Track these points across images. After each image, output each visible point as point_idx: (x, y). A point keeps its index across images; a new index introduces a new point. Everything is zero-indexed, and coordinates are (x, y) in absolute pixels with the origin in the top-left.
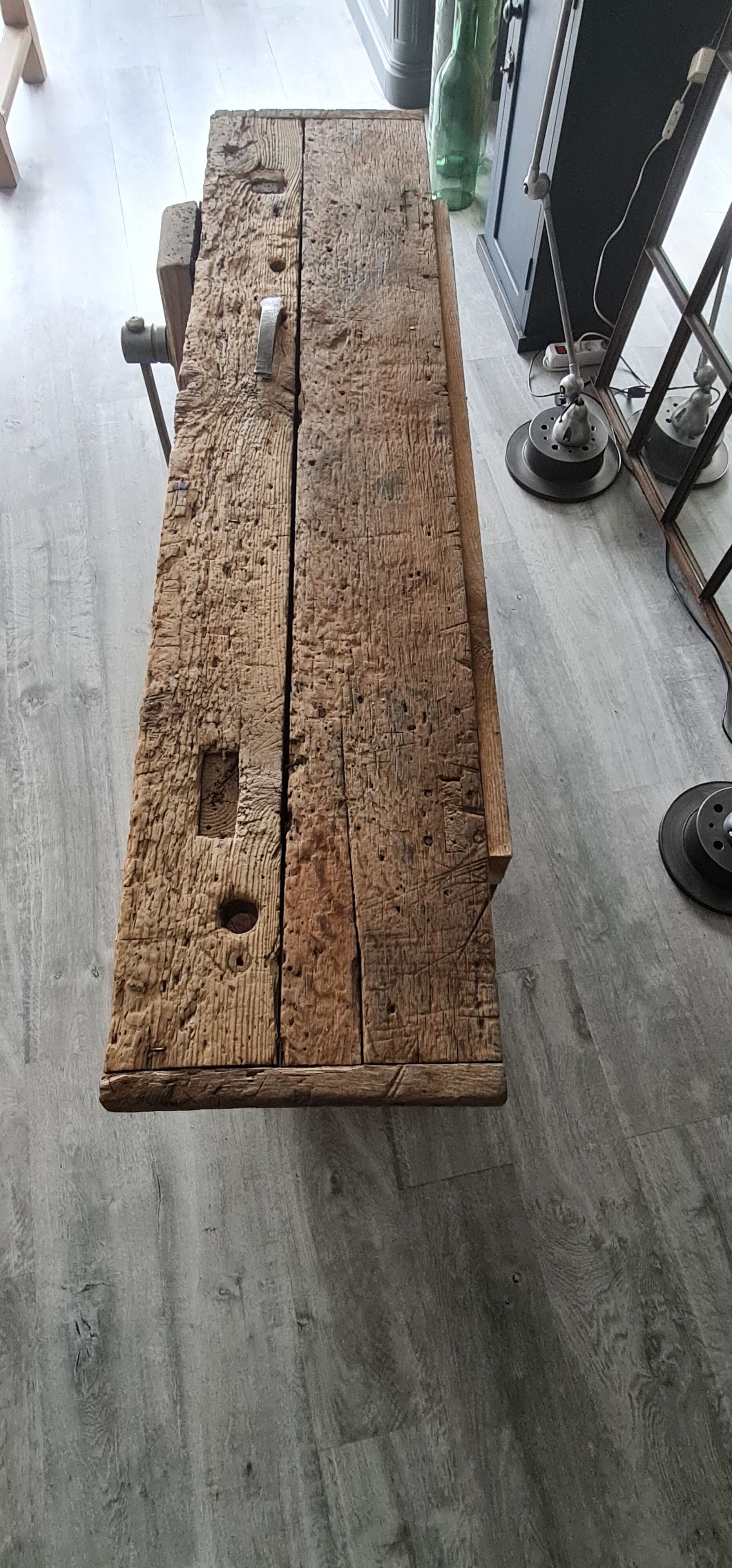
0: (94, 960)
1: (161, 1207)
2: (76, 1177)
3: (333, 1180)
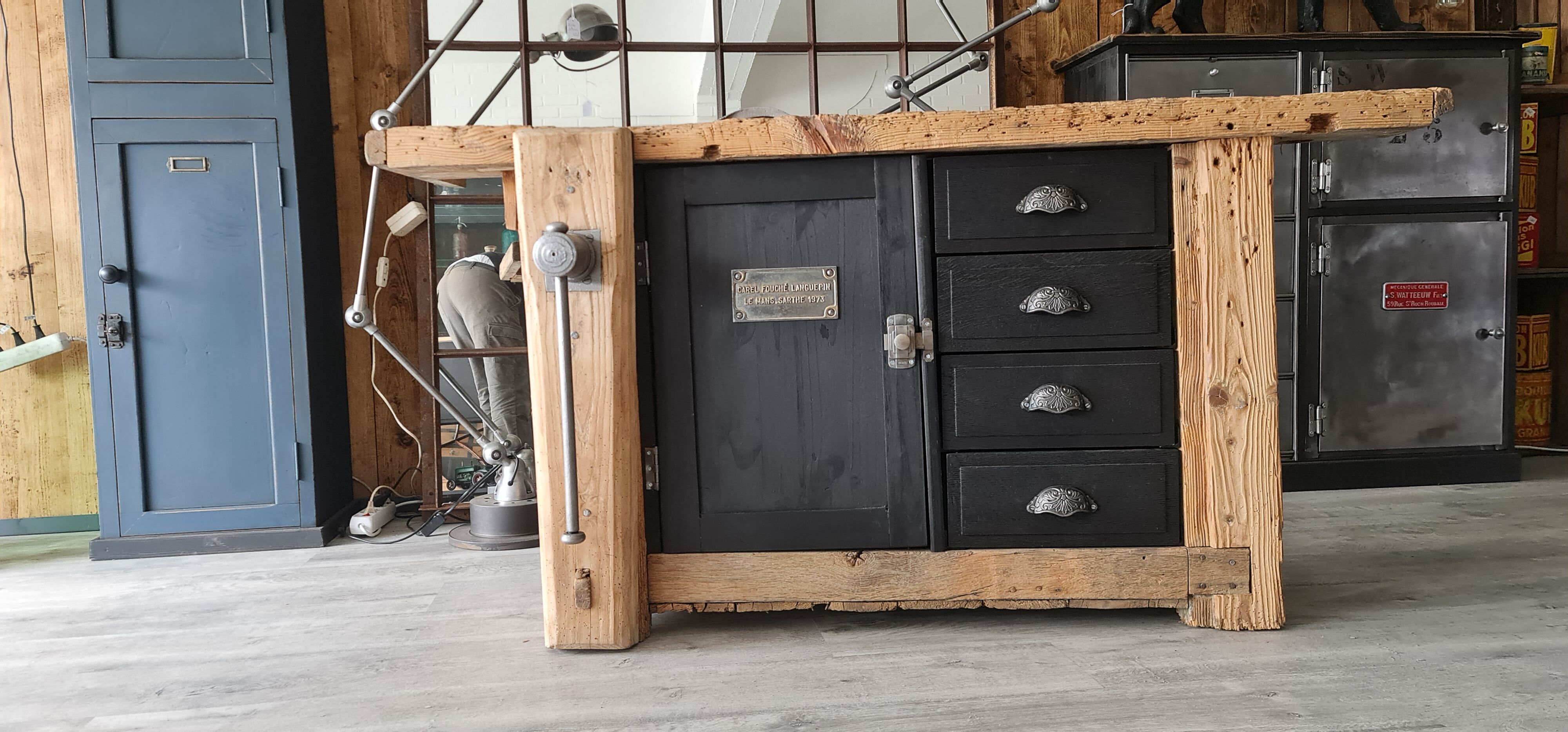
0: (1252, 696)
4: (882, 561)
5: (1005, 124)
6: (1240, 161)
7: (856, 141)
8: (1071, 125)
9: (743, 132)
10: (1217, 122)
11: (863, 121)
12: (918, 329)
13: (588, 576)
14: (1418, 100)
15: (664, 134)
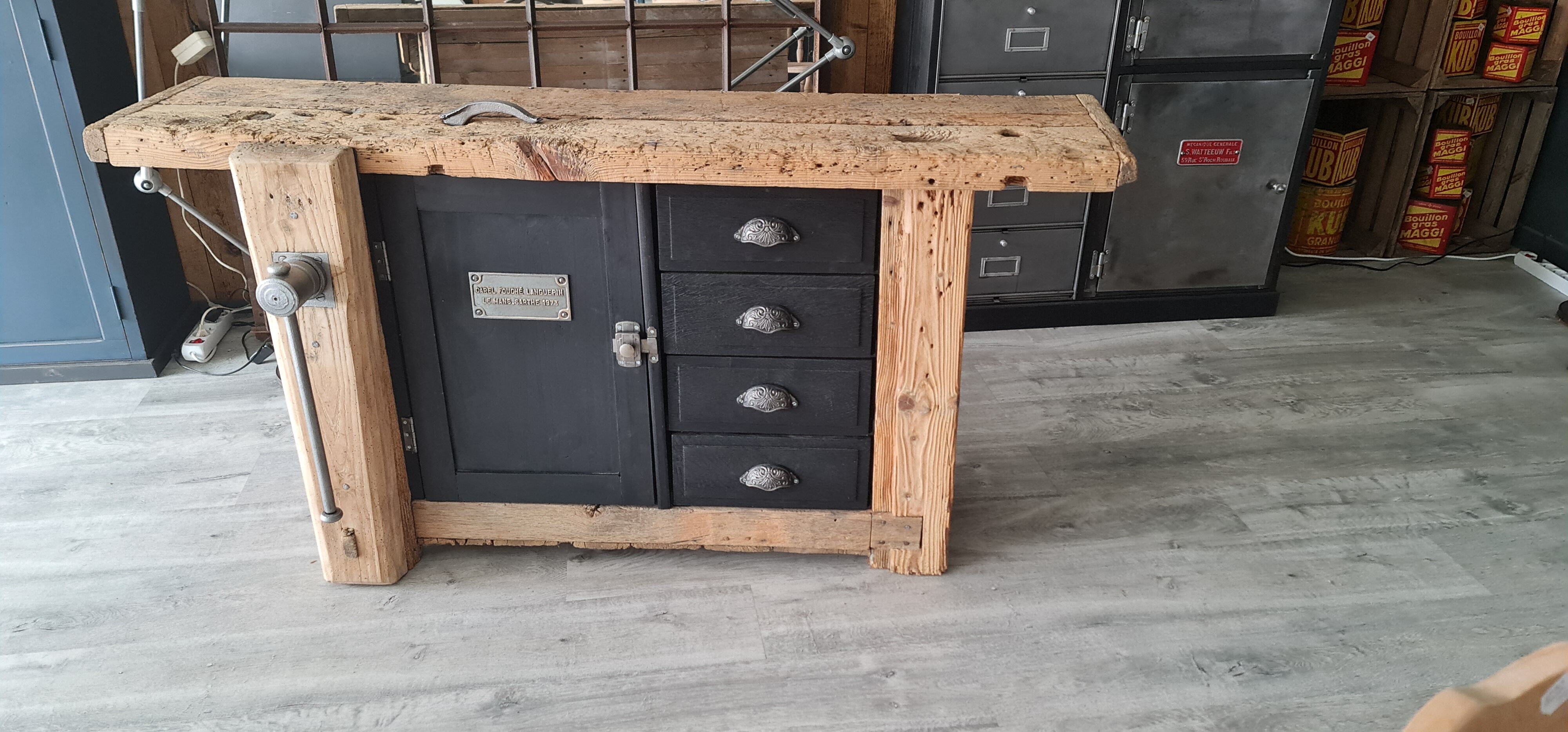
0: (875, 676)
1: (1115, 622)
2: (1106, 680)
3: (1064, 527)
4: (617, 514)
5: (720, 166)
6: (942, 206)
7: (578, 172)
8: (782, 170)
9: (466, 155)
10: (920, 177)
11: (584, 152)
12: (643, 335)
13: (353, 534)
14: (1105, 170)
15: (387, 150)
